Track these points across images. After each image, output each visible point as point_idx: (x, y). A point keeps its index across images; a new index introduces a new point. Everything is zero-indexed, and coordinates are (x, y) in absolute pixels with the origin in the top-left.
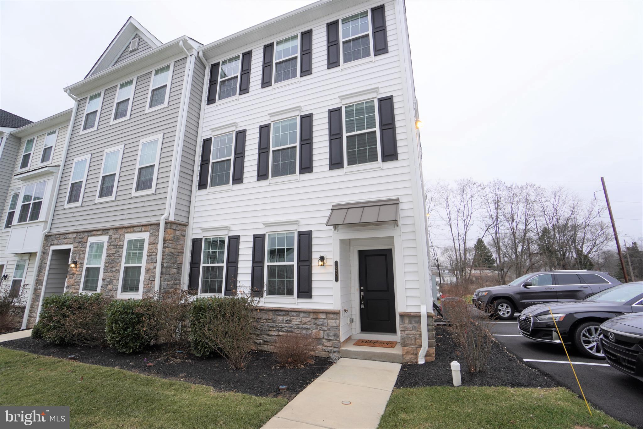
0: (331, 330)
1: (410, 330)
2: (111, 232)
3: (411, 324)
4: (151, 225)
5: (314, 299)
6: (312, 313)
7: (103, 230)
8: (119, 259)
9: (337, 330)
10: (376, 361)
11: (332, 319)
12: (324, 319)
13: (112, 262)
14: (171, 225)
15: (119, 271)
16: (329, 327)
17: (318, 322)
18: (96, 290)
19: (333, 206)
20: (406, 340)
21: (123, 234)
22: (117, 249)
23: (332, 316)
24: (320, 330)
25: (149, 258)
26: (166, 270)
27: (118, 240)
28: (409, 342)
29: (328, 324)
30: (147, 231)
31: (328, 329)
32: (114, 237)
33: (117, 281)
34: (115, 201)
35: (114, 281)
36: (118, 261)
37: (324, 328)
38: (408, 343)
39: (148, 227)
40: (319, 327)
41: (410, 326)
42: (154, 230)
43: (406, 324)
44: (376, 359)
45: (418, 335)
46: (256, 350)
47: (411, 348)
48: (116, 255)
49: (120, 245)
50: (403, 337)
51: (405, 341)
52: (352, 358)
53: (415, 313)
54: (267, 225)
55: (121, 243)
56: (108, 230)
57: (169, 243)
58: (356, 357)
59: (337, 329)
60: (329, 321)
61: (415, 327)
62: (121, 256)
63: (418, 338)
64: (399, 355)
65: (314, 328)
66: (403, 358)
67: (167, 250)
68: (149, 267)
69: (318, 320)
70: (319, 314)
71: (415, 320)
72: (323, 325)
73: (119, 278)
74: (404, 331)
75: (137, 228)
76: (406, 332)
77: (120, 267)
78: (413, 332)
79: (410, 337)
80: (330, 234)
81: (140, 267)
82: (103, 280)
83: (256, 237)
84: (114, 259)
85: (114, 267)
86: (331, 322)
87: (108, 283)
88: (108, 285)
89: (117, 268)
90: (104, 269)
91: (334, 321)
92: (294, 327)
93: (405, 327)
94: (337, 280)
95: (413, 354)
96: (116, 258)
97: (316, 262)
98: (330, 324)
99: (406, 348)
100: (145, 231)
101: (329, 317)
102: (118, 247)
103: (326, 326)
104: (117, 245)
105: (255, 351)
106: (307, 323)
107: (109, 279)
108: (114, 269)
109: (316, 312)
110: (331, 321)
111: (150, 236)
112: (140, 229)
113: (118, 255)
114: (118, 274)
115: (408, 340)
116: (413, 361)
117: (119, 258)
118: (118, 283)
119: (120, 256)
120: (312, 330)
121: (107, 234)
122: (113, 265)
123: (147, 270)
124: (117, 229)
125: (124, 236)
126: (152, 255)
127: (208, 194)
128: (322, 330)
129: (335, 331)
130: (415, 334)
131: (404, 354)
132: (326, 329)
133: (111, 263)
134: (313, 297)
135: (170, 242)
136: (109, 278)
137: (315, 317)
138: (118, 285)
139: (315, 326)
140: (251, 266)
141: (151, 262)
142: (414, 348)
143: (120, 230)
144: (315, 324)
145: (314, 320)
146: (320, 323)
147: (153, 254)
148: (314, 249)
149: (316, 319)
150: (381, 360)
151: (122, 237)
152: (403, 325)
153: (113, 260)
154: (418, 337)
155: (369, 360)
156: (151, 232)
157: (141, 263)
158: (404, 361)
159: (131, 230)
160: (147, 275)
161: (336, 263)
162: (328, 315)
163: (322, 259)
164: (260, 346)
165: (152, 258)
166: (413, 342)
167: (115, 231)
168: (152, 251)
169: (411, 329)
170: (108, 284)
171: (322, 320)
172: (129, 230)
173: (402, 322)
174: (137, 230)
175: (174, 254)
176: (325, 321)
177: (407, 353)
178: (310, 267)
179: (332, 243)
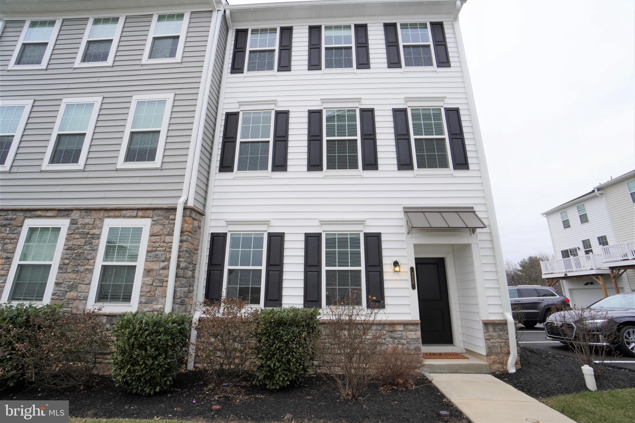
0: (411, 343)
1: (496, 339)
2: (75, 215)
3: (494, 332)
4: (154, 209)
5: (388, 309)
6: (387, 325)
7: (59, 210)
8: (91, 253)
9: (418, 343)
10: (462, 373)
11: (411, 331)
12: (401, 331)
13: (78, 258)
14: (191, 212)
15: (91, 271)
16: (408, 340)
17: (395, 335)
18: (42, 300)
19: (404, 208)
20: (492, 349)
21: (100, 219)
22: (87, 239)
23: (411, 327)
24: (398, 344)
25: (150, 254)
26: (184, 271)
27: (91, 226)
28: (495, 351)
29: (406, 337)
30: (148, 217)
31: (408, 343)
32: (81, 221)
33: (88, 286)
34: (83, 171)
35: (80, 285)
36: (89, 257)
37: (403, 341)
38: (495, 352)
39: (150, 213)
40: (396, 341)
41: (494, 334)
42: (160, 216)
43: (490, 332)
44: (462, 372)
45: (503, 343)
46: (314, 374)
47: (497, 357)
48: (87, 247)
49: (93, 234)
50: (489, 346)
51: (491, 350)
52: (436, 373)
53: (500, 321)
54: (323, 223)
55: (96, 231)
56: (71, 210)
57: (189, 236)
58: (442, 371)
59: (417, 341)
60: (408, 333)
61: (500, 335)
62: (96, 250)
63: (503, 346)
64: (485, 365)
65: (391, 342)
66: (491, 368)
67: (185, 245)
68: (151, 267)
69: (394, 332)
70: (396, 325)
71: (499, 328)
72: (401, 338)
73: (91, 281)
74: (489, 339)
75: (128, 211)
76: (492, 341)
77: (93, 266)
78: (498, 340)
79: (495, 346)
80: (404, 237)
81: (135, 267)
82: (57, 284)
83: (308, 236)
84: (81, 253)
85: (82, 266)
86: (410, 335)
87: (68, 288)
88: (67, 292)
89: (89, 267)
90: (60, 268)
91: (414, 333)
92: (365, 342)
93: (490, 335)
94: (413, 287)
95: (499, 363)
96: (86, 251)
97: (387, 268)
98: (410, 337)
99: (493, 357)
100: (142, 217)
101: (407, 328)
102: (89, 236)
103: (405, 339)
104: (88, 234)
105: (313, 375)
106: (382, 337)
107: (71, 283)
108: (82, 269)
109: (393, 324)
110: (410, 333)
111: (152, 225)
112: (135, 213)
113: (89, 249)
114: (89, 275)
115: (494, 348)
116: (500, 370)
117: (91, 252)
118: (89, 289)
119: (94, 250)
120: (387, 345)
121: (67, 216)
122: (79, 262)
123: (148, 272)
124: (88, 210)
125: (103, 221)
126: (156, 250)
127: (234, 179)
128: (401, 344)
129: (415, 344)
130: (501, 342)
131: (491, 363)
132: (405, 343)
133: (74, 259)
134: (386, 306)
135: (190, 234)
136: (70, 282)
137: (391, 329)
138: (88, 292)
139: (390, 340)
140: (303, 270)
141: (154, 260)
142: (501, 357)
143: (93, 213)
144: (391, 338)
145: (390, 334)
146: (398, 336)
147: (158, 249)
148: (385, 253)
149: (391, 332)
150: (468, 372)
151: (97, 222)
152: (488, 334)
153: (79, 255)
154: (503, 345)
155: (455, 373)
156: (155, 219)
157: (136, 261)
158: (491, 372)
159: (117, 213)
160: (148, 278)
161: (412, 269)
162: (407, 327)
163: (396, 264)
164: (320, 369)
165: (157, 255)
166: (499, 350)
167: (83, 213)
168: (157, 245)
169: (496, 337)
170: (68, 290)
171: (400, 332)
172: (111, 214)
173: (487, 330)
174: (128, 215)
175: (191, 251)
176: (404, 334)
177: (494, 362)
178: (381, 273)
179: (405, 247)
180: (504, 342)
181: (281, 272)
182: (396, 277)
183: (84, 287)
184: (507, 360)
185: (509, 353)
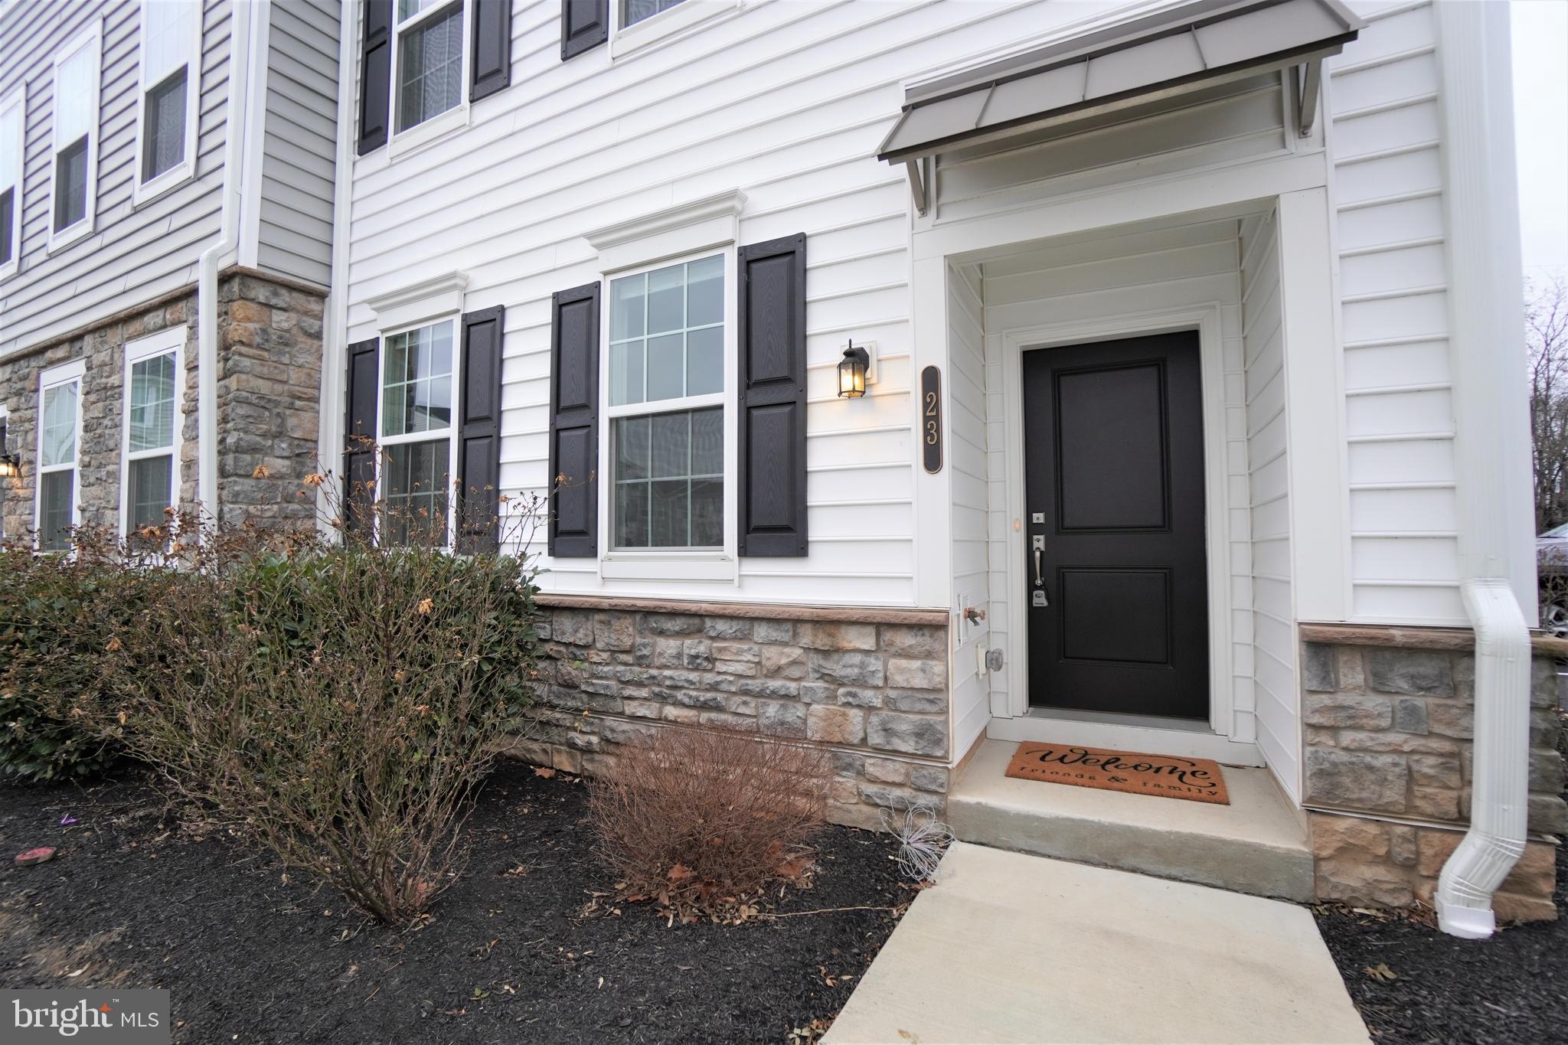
0: (903, 706)
1: (1378, 730)
2: (89, 345)
3: (1377, 691)
4: (186, 297)
5: (819, 560)
6: (809, 626)
7: (71, 341)
8: (115, 435)
9: (934, 708)
10: (1143, 873)
11: (906, 654)
12: (867, 652)
13: (98, 449)
14: (242, 284)
15: (115, 476)
16: (893, 694)
17: (836, 667)
20: (1347, 781)
21: (121, 346)
22: (108, 402)
23: (906, 640)
24: (849, 704)
25: (188, 420)
26: (235, 458)
27: (107, 368)
28: (1364, 795)
29: (886, 678)
30: (181, 321)
31: (888, 702)
32: (96, 359)
33: (115, 512)
34: (97, 234)
35: (107, 512)
36: (111, 443)
37: (868, 695)
38: (1360, 800)
39: (183, 308)
40: (841, 691)
41: (1373, 703)
43: (1346, 690)
44: (1143, 867)
45: (1432, 760)
46: (575, 776)
47: (1373, 830)
48: (106, 422)
49: (114, 387)
50: (1326, 765)
51: (1336, 786)
52: (1010, 849)
53: (1423, 634)
55: (114, 380)
56: (83, 337)
57: (241, 354)
58: (1034, 844)
59: (932, 702)
60: (893, 663)
61: (1412, 711)
63: (1426, 776)
64: (1288, 860)
65: (821, 695)
66: (1319, 879)
67: (232, 382)
69: (836, 657)
70: (843, 629)
71: (1412, 670)
72: (861, 682)
73: (119, 501)
74: (1333, 730)
75: (152, 315)
76: (1348, 738)
77: (120, 464)
78: (1394, 738)
79: (1371, 768)
80: (899, 235)
81: (170, 458)
82: (82, 511)
83: (562, 304)
84: (101, 436)
85: (106, 466)
86: (902, 671)
87: (93, 520)
89: (111, 468)
90: (82, 476)
91: (917, 664)
92: (724, 687)
93: (1342, 708)
94: (932, 460)
95: (1387, 860)
96: (107, 431)
98: (899, 680)
99: (1341, 825)
100: (173, 324)
101: (891, 644)
102: (110, 393)
103: (877, 688)
104: (106, 387)
105: (568, 779)
106: (787, 672)
107: (96, 508)
108: (103, 473)
109: (828, 622)
110: (904, 663)
111: (189, 341)
112: (159, 318)
113: (111, 424)
114: (114, 488)
115: (1356, 780)
116: (1387, 899)
117: (114, 431)
118: (119, 520)
119: (118, 425)
120: (808, 705)
121: (81, 351)
122: (100, 457)
123: (187, 467)
124: (103, 329)
125: (123, 351)
127: (391, 166)
128: (859, 706)
129: (920, 712)
130: (1412, 752)
131: (1324, 853)
132: (877, 702)
133: (94, 452)
134: (812, 549)
135: (244, 350)
136: (94, 505)
137: (822, 641)
138: (118, 527)
139: (821, 684)
140: (547, 428)
142: (1399, 830)
143: (112, 332)
144: (823, 677)
145: (816, 660)
146: (849, 671)
148: (817, 321)
149: (826, 653)
150: (1174, 872)
151: (116, 356)
152: (1326, 700)
153: (99, 440)
154: (1431, 772)
155: (1106, 866)
157: (171, 442)
158: (1322, 894)
159: (137, 325)
160: (188, 484)
161: (930, 378)
162: (888, 635)
163: (856, 359)
164: (592, 761)
166: (1393, 794)
167: (98, 338)
169: (1385, 723)
170: (94, 524)
171: (857, 659)
173: (1325, 678)
174: (152, 323)
175: (269, 400)
176: (874, 664)
177: (1347, 851)
178: (796, 409)
179: (905, 278)
180: (1442, 755)
183: (111, 514)
184: (1446, 854)
185: (1462, 819)
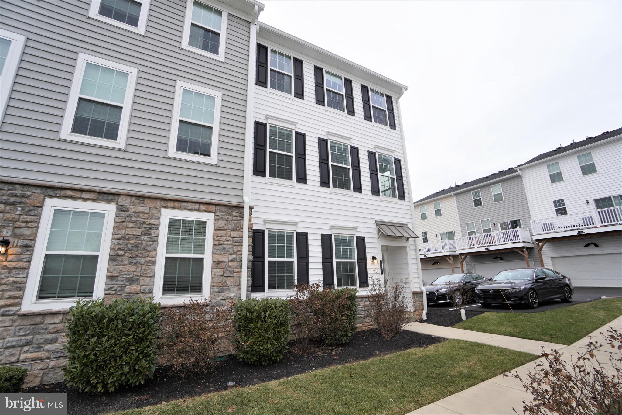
2: (123, 201)
4: (217, 205)
5: (370, 287)
7: (100, 193)
8: (152, 245)
13: (134, 249)
14: (251, 211)
15: (153, 263)
18: (92, 296)
19: (376, 221)
20: (416, 307)
21: (157, 208)
22: (143, 229)
25: (217, 247)
27: (145, 215)
30: (211, 212)
32: (132, 209)
33: (152, 278)
34: (125, 151)
35: (142, 278)
36: (149, 248)
38: (417, 309)
39: (213, 208)
41: (417, 299)
42: (223, 212)
45: (421, 304)
47: (418, 312)
48: (145, 238)
49: (151, 224)
53: (420, 291)
55: (151, 221)
56: (118, 195)
57: (251, 232)
61: (420, 299)
68: (221, 260)
71: (419, 295)
73: (154, 274)
75: (190, 204)
76: (416, 303)
77: (155, 257)
78: (419, 302)
79: (418, 306)
80: (376, 241)
81: (202, 259)
82: (110, 278)
83: (323, 236)
84: (139, 244)
85: (142, 257)
87: (127, 282)
88: (126, 285)
90: (111, 259)
94: (382, 273)
95: (419, 315)
96: (144, 242)
97: (369, 261)
99: (416, 312)
100: (205, 211)
102: (145, 226)
104: (144, 223)
107: (131, 276)
108: (140, 261)
111: (215, 220)
112: (197, 207)
113: (148, 239)
114: (152, 267)
116: (419, 319)
117: (151, 243)
118: (153, 282)
119: (155, 241)
121: (112, 201)
122: (137, 253)
123: (216, 264)
124: (141, 198)
125: (160, 211)
126: (223, 244)
127: (267, 183)
133: (130, 250)
134: (369, 285)
136: (129, 275)
137: (372, 300)
138: (152, 285)
140: (321, 262)
141: (222, 252)
142: (420, 311)
143: (147, 201)
147: (225, 243)
148: (367, 250)
151: (154, 212)
152: (414, 299)
153: (136, 246)
156: (219, 214)
157: (203, 254)
159: (176, 204)
160: (218, 270)
161: (381, 261)
165: (224, 249)
166: (419, 308)
167: (134, 200)
168: (224, 239)
170: (127, 284)
172: (168, 203)
173: (414, 297)
174: (190, 207)
177: (417, 315)
178: (366, 264)
179: (377, 247)
181: (307, 263)
182: (373, 267)
183: (147, 280)
184: (422, 313)
185: (423, 309)
